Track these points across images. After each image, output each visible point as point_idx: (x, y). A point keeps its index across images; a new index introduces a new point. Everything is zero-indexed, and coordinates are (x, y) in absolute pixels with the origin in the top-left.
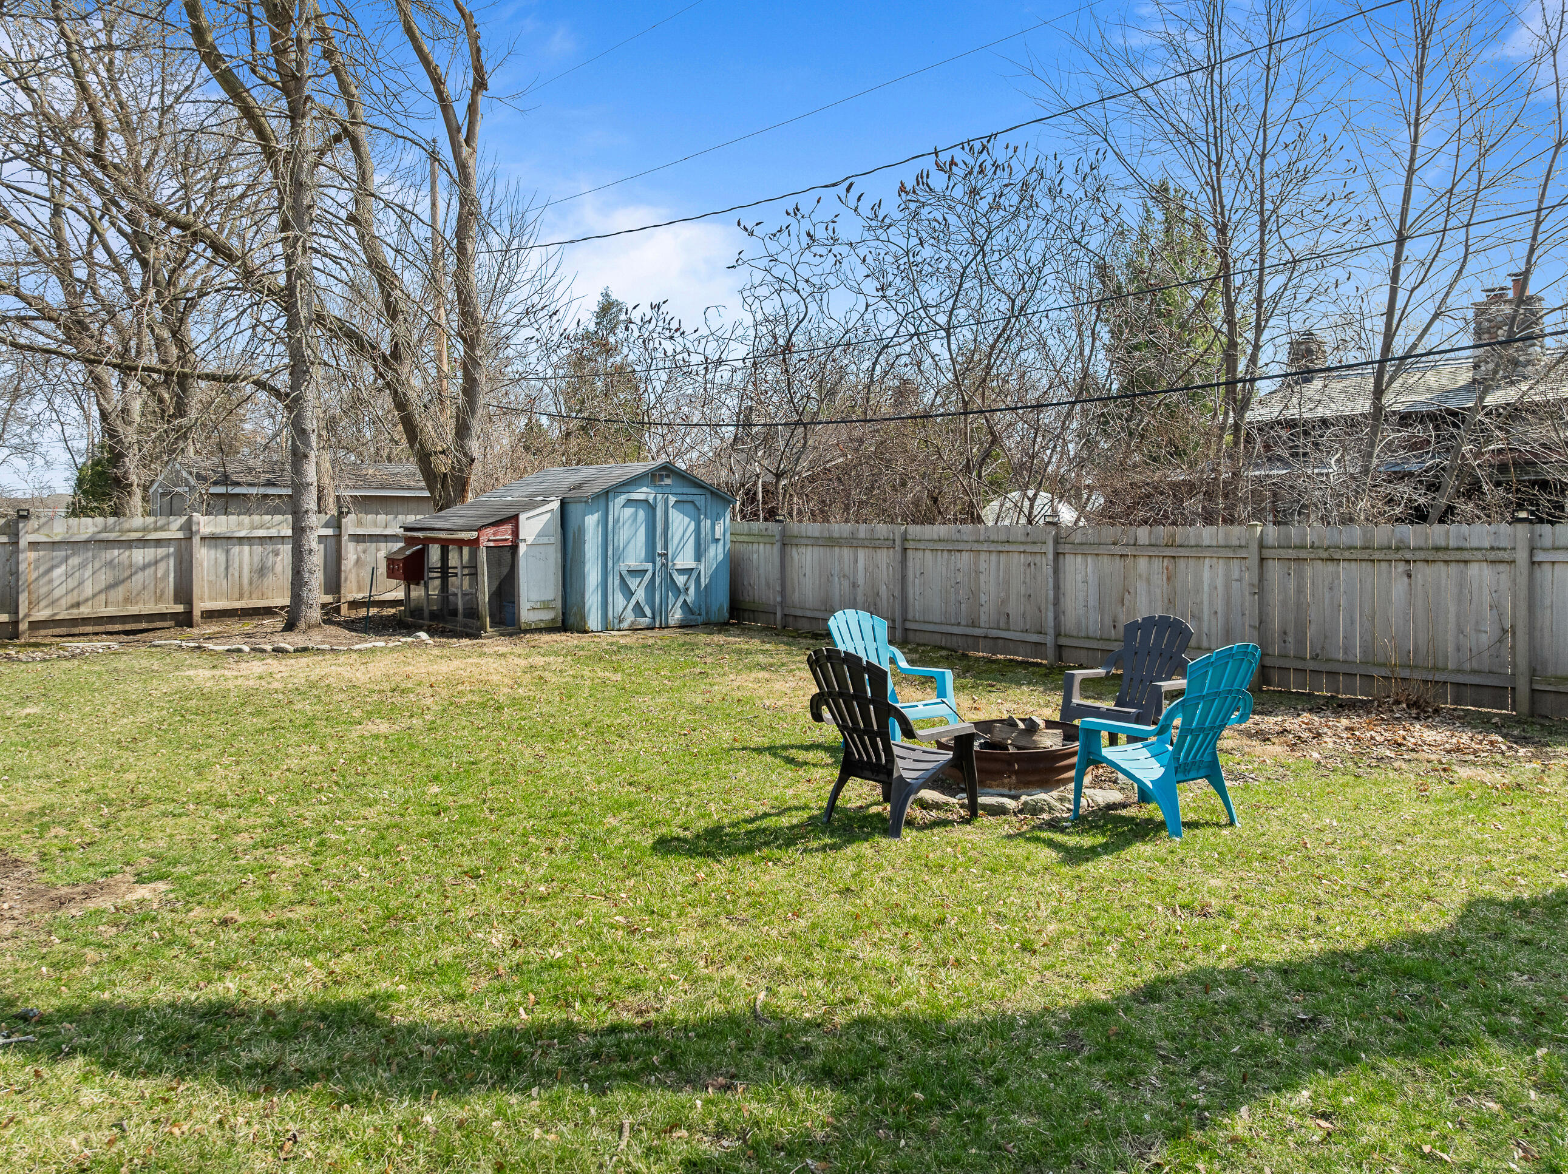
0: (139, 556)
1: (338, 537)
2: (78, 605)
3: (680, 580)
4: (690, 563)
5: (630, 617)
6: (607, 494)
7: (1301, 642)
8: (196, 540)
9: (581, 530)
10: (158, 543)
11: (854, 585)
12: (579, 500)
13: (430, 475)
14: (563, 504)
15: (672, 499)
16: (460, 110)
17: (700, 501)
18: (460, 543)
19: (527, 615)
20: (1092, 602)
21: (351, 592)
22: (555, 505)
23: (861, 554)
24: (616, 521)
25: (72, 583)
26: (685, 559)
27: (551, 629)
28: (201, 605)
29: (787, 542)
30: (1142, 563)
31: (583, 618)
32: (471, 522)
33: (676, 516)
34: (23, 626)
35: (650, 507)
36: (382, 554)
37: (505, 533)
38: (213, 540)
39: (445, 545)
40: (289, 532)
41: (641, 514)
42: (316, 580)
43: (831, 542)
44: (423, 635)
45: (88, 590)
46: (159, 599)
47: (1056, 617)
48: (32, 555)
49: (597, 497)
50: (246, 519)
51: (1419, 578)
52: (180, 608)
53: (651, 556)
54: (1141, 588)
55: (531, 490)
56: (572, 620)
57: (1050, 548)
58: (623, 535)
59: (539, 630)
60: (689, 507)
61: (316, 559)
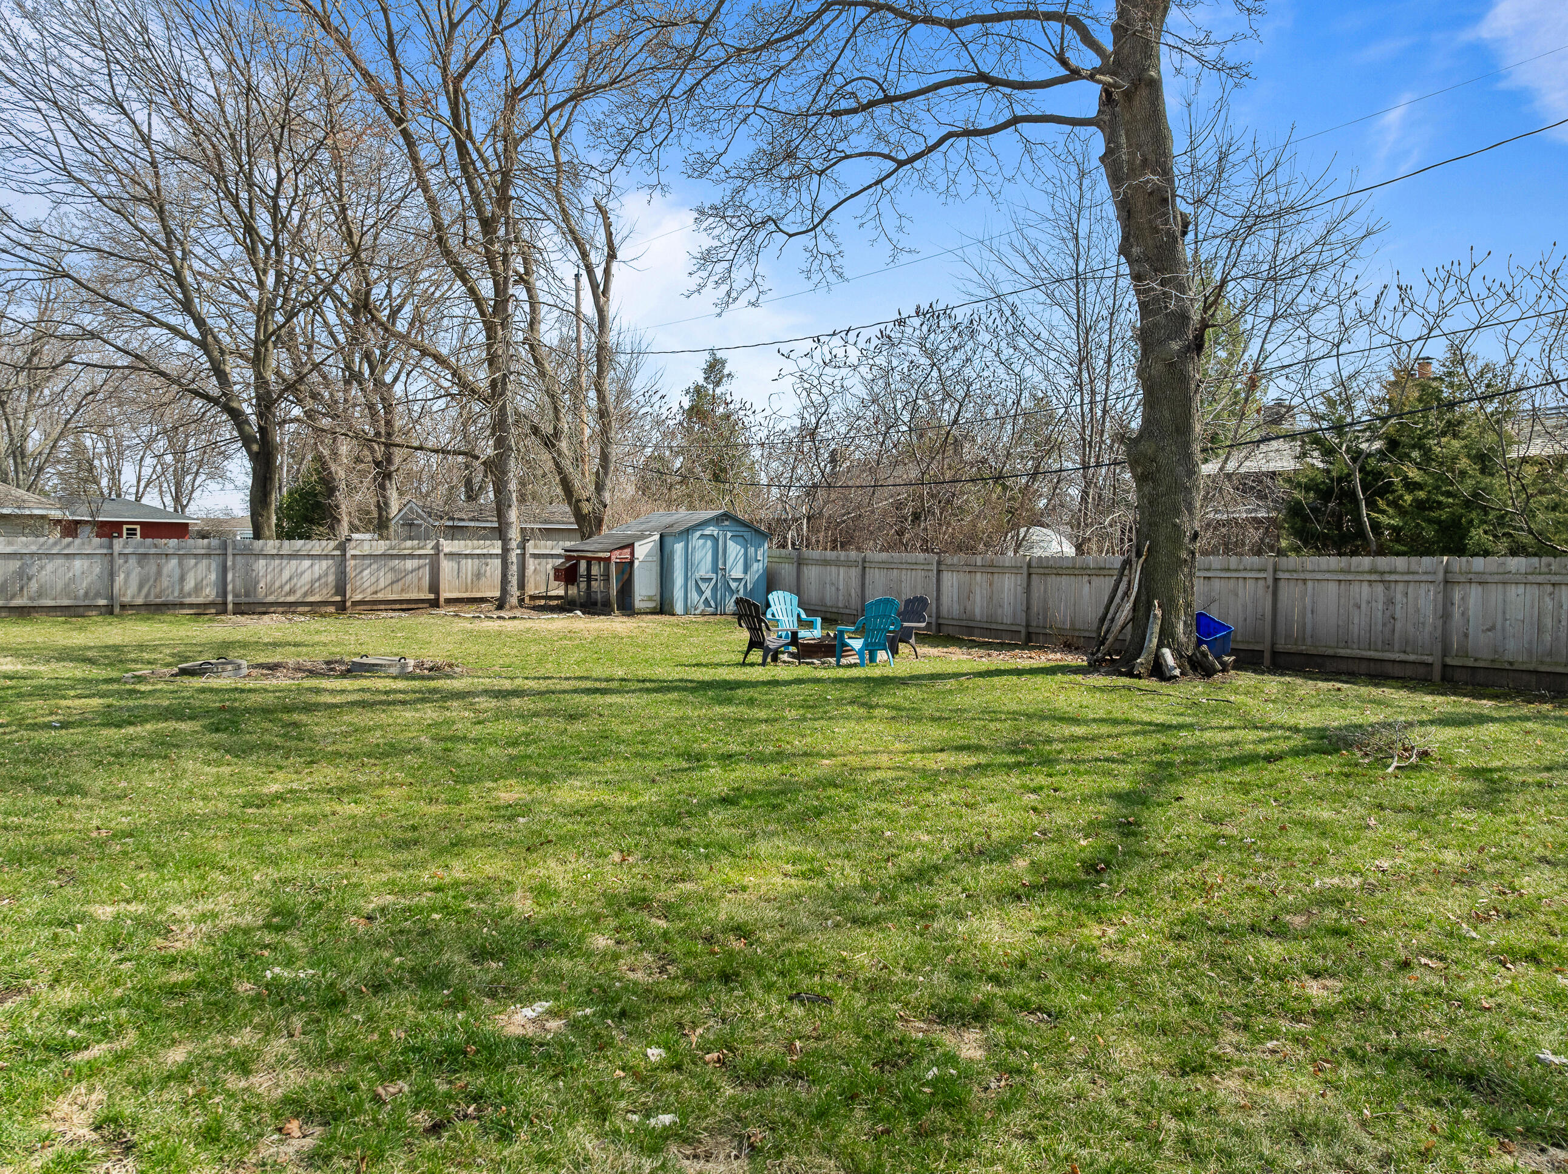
0: (410, 564)
1: (524, 555)
2: (376, 593)
3: (734, 585)
4: (740, 576)
5: (701, 607)
6: (688, 531)
7: (1045, 618)
8: (442, 555)
9: (672, 553)
10: (420, 556)
11: (838, 589)
12: (671, 534)
13: (579, 516)
14: (662, 536)
15: (729, 535)
16: (599, 273)
17: (747, 535)
18: (599, 559)
19: (638, 604)
20: (955, 598)
21: (531, 590)
22: (657, 537)
23: (842, 570)
24: (694, 548)
25: (373, 579)
26: (737, 573)
27: (653, 612)
28: (445, 595)
29: (800, 562)
30: (979, 575)
31: (672, 606)
32: (606, 546)
33: (730, 543)
34: (348, 604)
35: (715, 540)
36: (549, 566)
37: (626, 554)
38: (451, 555)
39: (589, 561)
40: (499, 551)
41: (709, 543)
42: (514, 581)
43: (825, 563)
44: (579, 613)
45: (382, 584)
46: (419, 590)
47: (938, 607)
48: (353, 562)
49: (681, 533)
50: (469, 542)
51: (1093, 584)
52: (432, 596)
53: (715, 569)
54: (978, 592)
55: (643, 527)
56: (666, 608)
57: (935, 567)
58: (698, 556)
59: (646, 613)
60: (740, 539)
61: (514, 569)
